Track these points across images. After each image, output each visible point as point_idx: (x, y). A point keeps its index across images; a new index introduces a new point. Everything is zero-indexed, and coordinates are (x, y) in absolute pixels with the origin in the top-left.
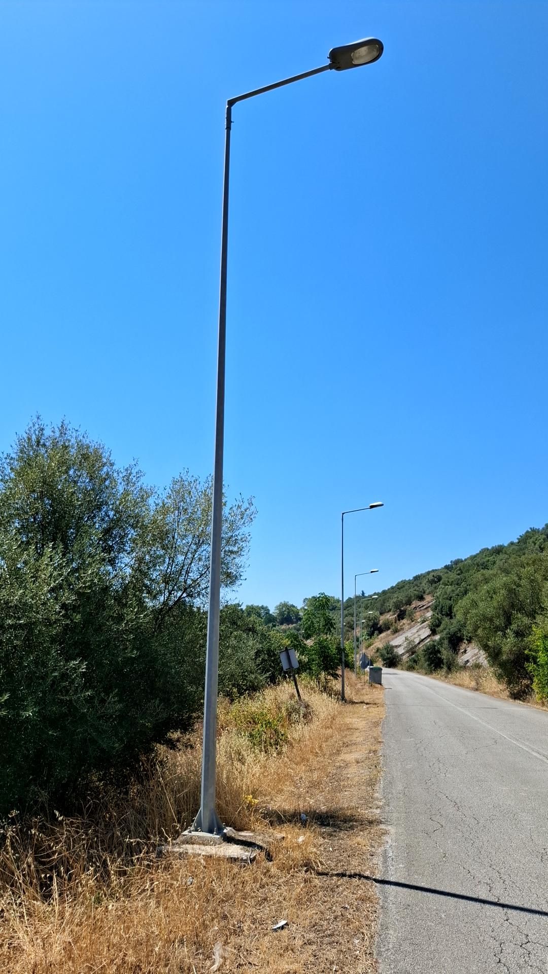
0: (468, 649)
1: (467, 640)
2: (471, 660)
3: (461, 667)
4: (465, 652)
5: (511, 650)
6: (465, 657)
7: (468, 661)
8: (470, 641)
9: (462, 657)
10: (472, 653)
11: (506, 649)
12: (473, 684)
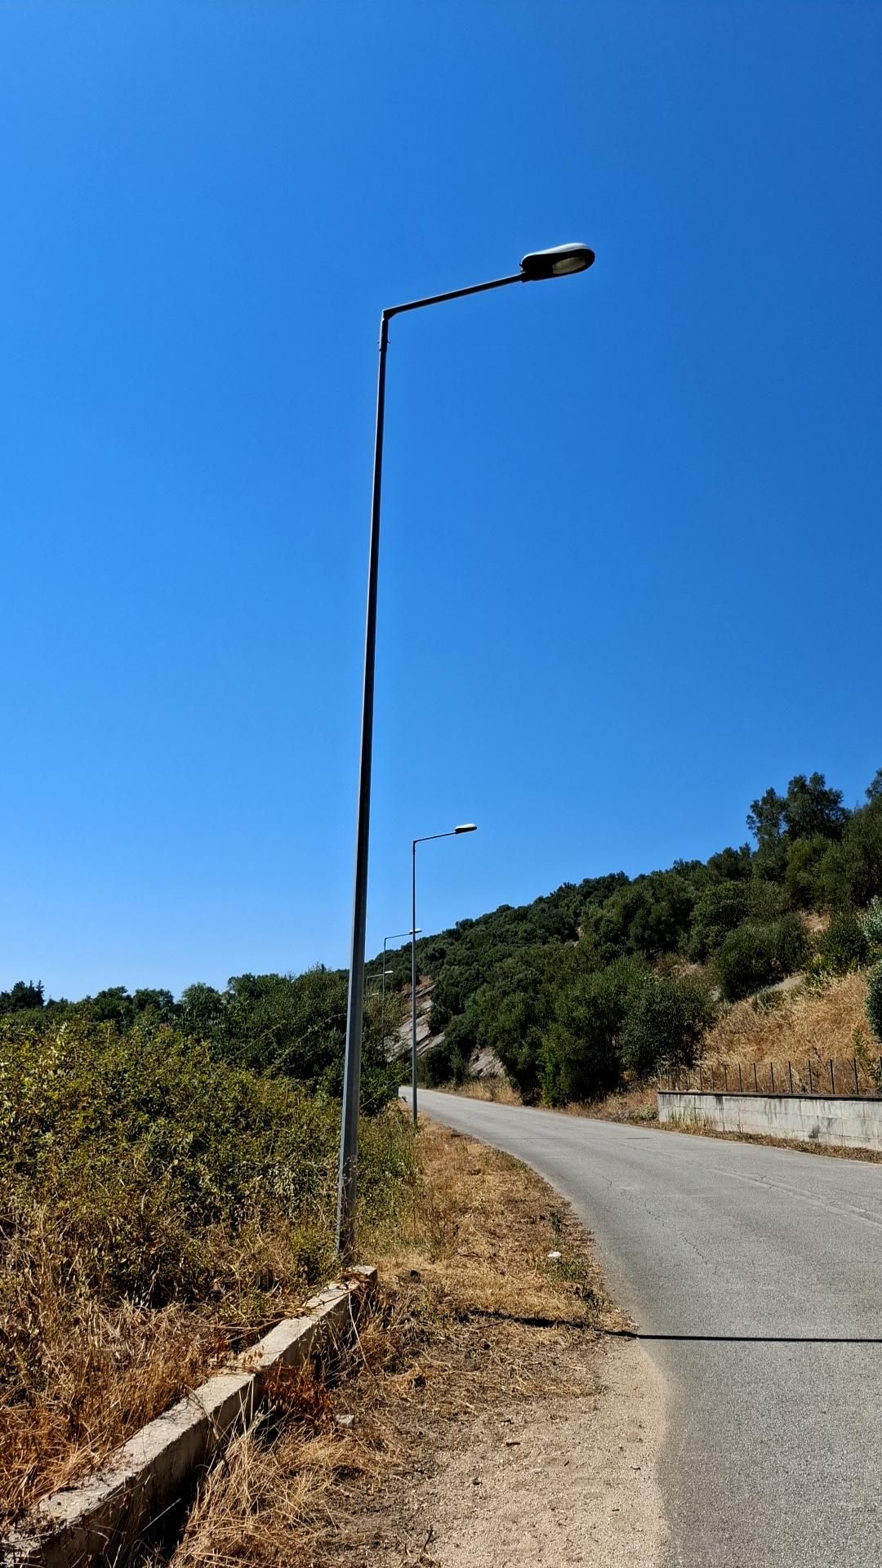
0: (481, 1055)
1: (480, 1044)
2: (485, 1070)
3: (474, 1077)
4: (477, 1059)
5: (525, 1061)
6: (478, 1066)
7: (481, 1071)
8: (483, 1046)
9: (474, 1066)
10: (485, 1061)
11: (521, 1059)
12: (488, 1095)
